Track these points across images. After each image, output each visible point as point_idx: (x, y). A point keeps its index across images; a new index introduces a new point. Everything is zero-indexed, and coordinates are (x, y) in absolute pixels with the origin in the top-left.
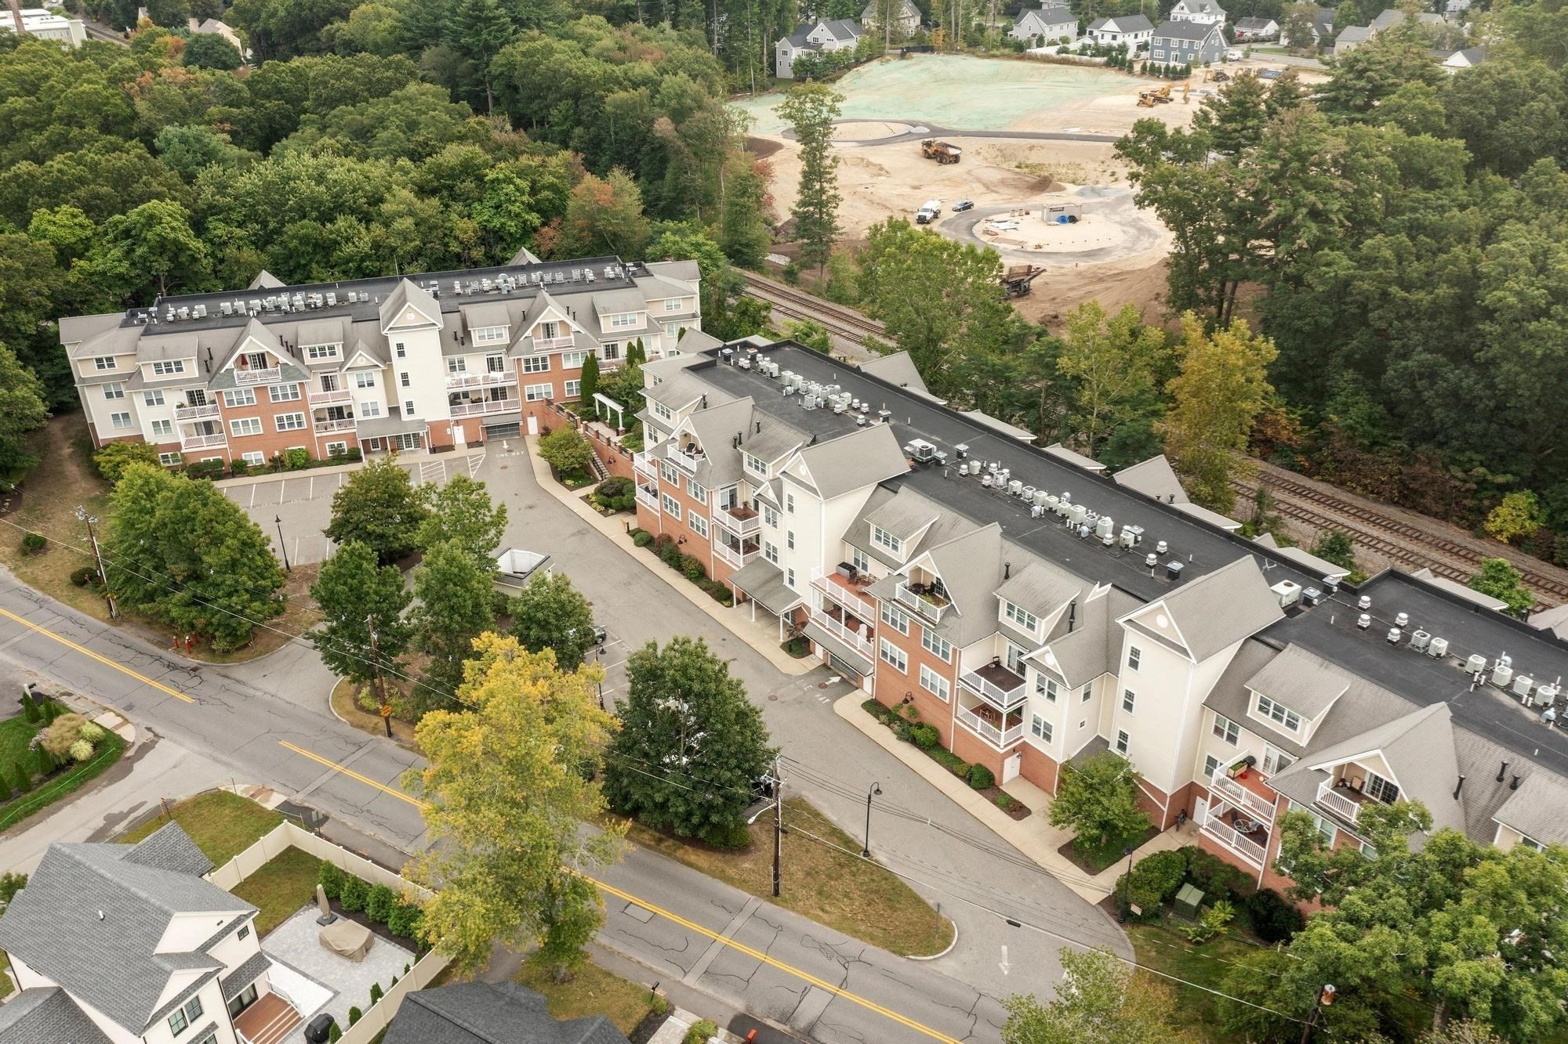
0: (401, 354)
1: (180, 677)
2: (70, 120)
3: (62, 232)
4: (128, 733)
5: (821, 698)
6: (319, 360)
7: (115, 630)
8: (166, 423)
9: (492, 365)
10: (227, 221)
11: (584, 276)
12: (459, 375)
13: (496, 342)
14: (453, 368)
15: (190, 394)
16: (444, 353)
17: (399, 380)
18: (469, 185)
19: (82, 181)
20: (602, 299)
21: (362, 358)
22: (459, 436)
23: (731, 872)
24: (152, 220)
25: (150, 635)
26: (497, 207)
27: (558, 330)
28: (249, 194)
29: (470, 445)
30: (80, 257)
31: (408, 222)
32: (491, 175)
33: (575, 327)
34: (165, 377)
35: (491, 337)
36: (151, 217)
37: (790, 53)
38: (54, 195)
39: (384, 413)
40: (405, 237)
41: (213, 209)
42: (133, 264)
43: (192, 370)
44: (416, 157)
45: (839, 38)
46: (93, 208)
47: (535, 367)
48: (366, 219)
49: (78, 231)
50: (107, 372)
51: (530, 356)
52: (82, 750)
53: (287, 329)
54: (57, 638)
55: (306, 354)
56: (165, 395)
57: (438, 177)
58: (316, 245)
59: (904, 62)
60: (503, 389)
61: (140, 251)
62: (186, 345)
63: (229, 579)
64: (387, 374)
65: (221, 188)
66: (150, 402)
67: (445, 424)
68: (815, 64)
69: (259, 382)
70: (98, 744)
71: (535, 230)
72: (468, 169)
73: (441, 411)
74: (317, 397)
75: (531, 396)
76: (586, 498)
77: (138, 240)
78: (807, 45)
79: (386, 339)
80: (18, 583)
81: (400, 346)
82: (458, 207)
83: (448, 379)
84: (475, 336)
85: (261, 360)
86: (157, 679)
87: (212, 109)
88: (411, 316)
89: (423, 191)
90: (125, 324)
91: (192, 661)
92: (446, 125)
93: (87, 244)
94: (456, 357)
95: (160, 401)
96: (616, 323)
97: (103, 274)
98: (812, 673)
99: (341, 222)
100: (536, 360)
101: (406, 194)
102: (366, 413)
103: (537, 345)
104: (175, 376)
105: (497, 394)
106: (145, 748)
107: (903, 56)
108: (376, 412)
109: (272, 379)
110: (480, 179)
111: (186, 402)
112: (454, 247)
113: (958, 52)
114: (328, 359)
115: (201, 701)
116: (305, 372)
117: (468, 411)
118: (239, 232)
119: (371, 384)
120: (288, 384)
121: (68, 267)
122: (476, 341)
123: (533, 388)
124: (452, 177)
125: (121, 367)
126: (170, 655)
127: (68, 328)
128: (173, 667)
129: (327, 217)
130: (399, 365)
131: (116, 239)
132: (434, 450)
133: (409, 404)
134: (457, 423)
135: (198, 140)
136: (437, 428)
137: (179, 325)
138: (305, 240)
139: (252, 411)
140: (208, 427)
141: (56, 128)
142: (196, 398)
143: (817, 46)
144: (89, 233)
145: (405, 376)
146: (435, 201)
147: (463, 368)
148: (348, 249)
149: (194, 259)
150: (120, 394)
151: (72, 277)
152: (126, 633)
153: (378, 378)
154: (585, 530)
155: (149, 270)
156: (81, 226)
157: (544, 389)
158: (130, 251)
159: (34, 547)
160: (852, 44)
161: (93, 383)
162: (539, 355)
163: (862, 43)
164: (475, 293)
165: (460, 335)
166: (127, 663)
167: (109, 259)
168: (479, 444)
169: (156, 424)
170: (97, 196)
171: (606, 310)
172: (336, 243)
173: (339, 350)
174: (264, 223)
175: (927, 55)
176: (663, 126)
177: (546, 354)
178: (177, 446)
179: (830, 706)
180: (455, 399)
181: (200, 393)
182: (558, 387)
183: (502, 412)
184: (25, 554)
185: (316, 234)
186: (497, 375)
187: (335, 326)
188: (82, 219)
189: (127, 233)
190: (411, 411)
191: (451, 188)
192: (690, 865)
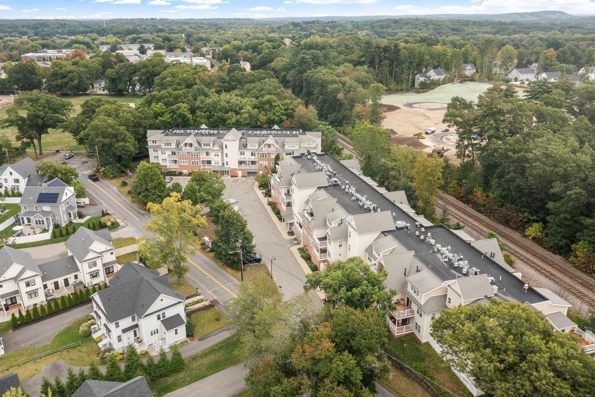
0: (226, 148)
1: (139, 215)
2: (179, 84)
3: (157, 109)
4: (121, 224)
5: (289, 245)
6: (206, 147)
7: (132, 204)
8: (165, 159)
9: (252, 154)
10: (201, 111)
11: (286, 133)
12: (243, 156)
13: (254, 148)
14: (241, 154)
15: (172, 152)
16: (239, 149)
17: (225, 155)
18: (267, 106)
19: (166, 97)
20: (287, 139)
21: (216, 148)
22: (240, 173)
23: (235, 274)
24: (179, 108)
25: (139, 206)
26: (274, 113)
27: (272, 146)
28: (208, 104)
29: (242, 177)
30: (161, 117)
31: (246, 115)
32: (274, 104)
33: (276, 146)
34: (167, 147)
35: (253, 146)
36: (179, 107)
37: (419, 79)
38: (159, 100)
39: (220, 164)
40: (246, 119)
41: (198, 108)
42: (173, 120)
43: (174, 146)
44: (257, 98)
45: (437, 75)
46: (167, 104)
47: (263, 156)
48: (237, 113)
49: (161, 110)
50: (155, 144)
51: (262, 153)
52: (109, 224)
53: (199, 138)
54: (119, 204)
55: (203, 145)
56: (166, 152)
57: (260, 103)
58: (222, 119)
59: (461, 84)
60: (255, 162)
61: (175, 116)
62: (173, 140)
63: (153, 191)
64: (222, 153)
65: (202, 102)
66: (162, 153)
67: (236, 169)
68: (426, 83)
69: (188, 151)
70: (113, 224)
71: (284, 121)
72: (269, 102)
73: (235, 166)
74: (204, 157)
75: (261, 165)
76: (263, 193)
77: (175, 113)
78: (426, 77)
79: (222, 143)
80: (117, 191)
81: (226, 145)
82: (263, 112)
83: (239, 157)
84: (248, 145)
85: (191, 145)
86: (134, 215)
87: (215, 83)
88: (230, 137)
89: (255, 107)
90: (163, 133)
91: (144, 213)
92: (271, 90)
93: (163, 113)
94: (242, 151)
95: (165, 153)
96: (289, 146)
97: (164, 121)
98: (291, 240)
99: (230, 114)
100: (263, 154)
101: (249, 107)
102: (216, 163)
103: (265, 150)
104: (169, 147)
105: (253, 163)
106: (123, 227)
107: (461, 82)
108: (218, 164)
109: (192, 150)
110: (271, 105)
111: (171, 154)
112: (259, 123)
113: (484, 82)
114: (208, 147)
115: (141, 220)
116: (201, 149)
117: (243, 166)
118: (203, 114)
119: (218, 155)
120: (196, 152)
121: (157, 119)
122: (248, 147)
123: (261, 162)
124: (264, 104)
125: (158, 144)
126: (140, 211)
127: (149, 132)
128: (139, 213)
129: (227, 112)
130: (225, 150)
131: (170, 113)
132: (232, 176)
133: (227, 162)
134: (240, 170)
135: (202, 90)
136: (234, 170)
137: (176, 134)
138: (219, 118)
139: (185, 158)
140: (176, 162)
141: (176, 86)
142: (174, 154)
143: (429, 78)
144: (164, 110)
145: (226, 154)
146: (256, 110)
147: (244, 154)
148: (229, 121)
149: (188, 120)
150: (157, 151)
151: (157, 121)
152: (134, 205)
153: (220, 154)
154: (258, 199)
155: (176, 121)
156: (163, 109)
157: (265, 163)
158: (173, 116)
159: (124, 184)
160: (442, 77)
161: (152, 147)
162: (264, 153)
163: (446, 77)
164: (254, 135)
165: (245, 145)
166: (130, 211)
167: (167, 117)
168: (245, 177)
169: (163, 159)
170: (168, 101)
171: (287, 142)
172: (227, 119)
173: (211, 145)
174: (210, 112)
175: (472, 83)
176: (341, 96)
177: (267, 152)
178: (166, 166)
179: (289, 247)
180: (241, 163)
181: (175, 153)
182: (269, 163)
183: (253, 168)
184: (122, 185)
185: (222, 116)
186: (253, 157)
187: (213, 138)
188: (164, 107)
189: (173, 111)
190: (227, 164)
191: (262, 107)
192: (227, 271)
